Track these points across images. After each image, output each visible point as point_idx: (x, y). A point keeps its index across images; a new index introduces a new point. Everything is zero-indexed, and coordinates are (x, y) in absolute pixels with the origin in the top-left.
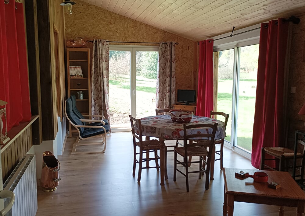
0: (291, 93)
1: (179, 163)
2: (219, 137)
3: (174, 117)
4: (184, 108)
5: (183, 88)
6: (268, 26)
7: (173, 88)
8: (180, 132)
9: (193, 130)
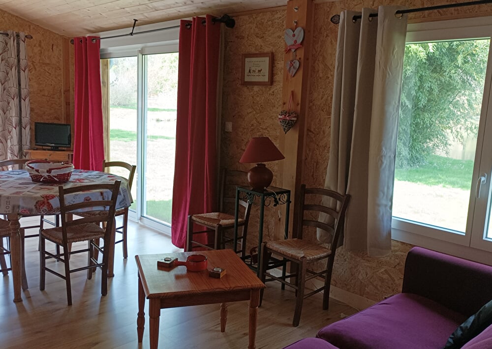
0: (226, 131)
1: (51, 256)
2: (123, 204)
3: (37, 173)
4: (50, 155)
5: (46, 119)
6: (191, 25)
7: (26, 120)
8: (51, 201)
9: (76, 195)
